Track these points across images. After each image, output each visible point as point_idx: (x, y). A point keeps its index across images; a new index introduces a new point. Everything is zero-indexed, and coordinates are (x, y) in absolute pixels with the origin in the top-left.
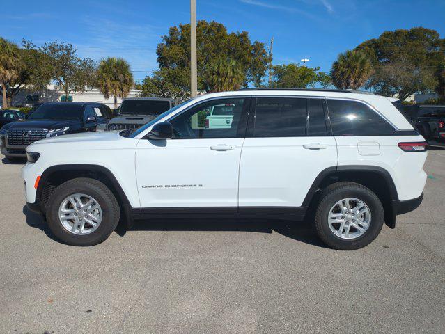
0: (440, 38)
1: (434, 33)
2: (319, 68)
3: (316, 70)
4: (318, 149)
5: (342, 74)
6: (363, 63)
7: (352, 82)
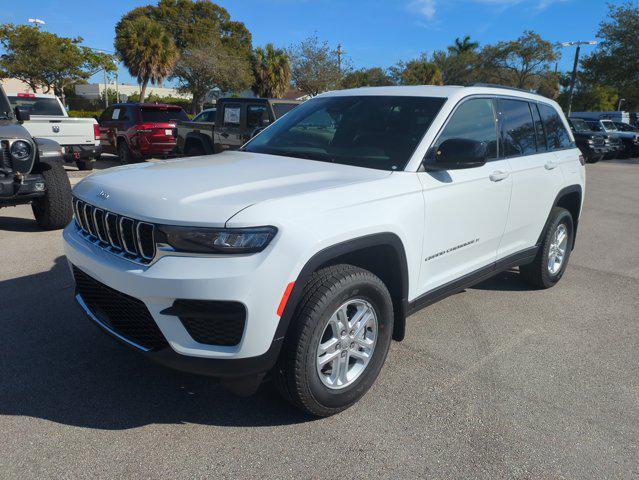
0: (231, 20)
1: (223, 12)
2: (80, 40)
3: (75, 41)
5: (139, 54)
6: (165, 41)
7: (154, 69)
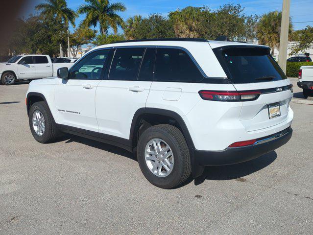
4: (137, 91)
